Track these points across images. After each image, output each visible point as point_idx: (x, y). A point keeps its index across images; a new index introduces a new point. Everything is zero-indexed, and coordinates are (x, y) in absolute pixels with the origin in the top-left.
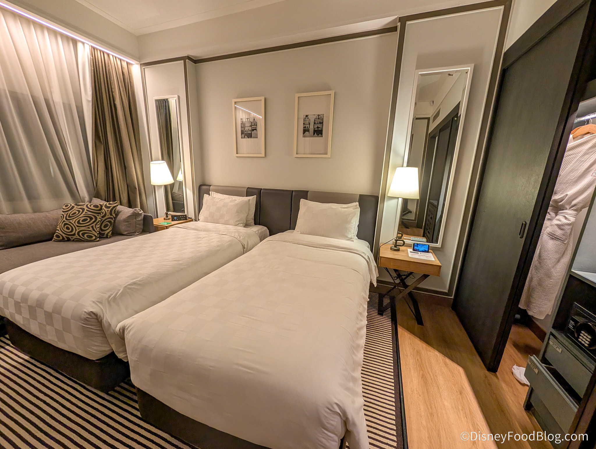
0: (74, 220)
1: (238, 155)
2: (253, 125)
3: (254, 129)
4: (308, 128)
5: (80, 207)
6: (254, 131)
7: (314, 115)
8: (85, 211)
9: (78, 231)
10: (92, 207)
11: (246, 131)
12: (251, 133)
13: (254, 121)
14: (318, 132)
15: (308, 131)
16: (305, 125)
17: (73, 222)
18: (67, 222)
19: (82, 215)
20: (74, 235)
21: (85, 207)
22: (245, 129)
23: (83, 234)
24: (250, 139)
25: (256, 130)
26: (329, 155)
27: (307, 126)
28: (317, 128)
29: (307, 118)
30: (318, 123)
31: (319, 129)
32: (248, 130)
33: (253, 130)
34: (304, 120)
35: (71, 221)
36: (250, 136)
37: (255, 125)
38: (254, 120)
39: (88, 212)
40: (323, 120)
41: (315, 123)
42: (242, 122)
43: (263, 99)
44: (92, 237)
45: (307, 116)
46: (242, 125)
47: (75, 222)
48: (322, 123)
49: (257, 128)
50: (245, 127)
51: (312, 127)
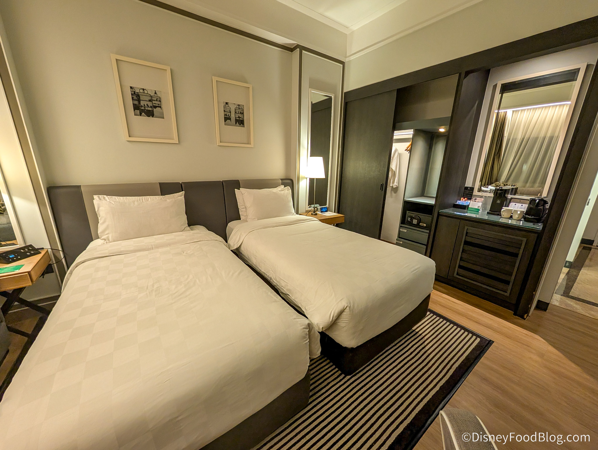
1: (132, 139)
2: (154, 100)
3: (157, 105)
4: (229, 116)
6: (158, 108)
7: (234, 104)
11: (142, 107)
12: (153, 111)
13: (156, 95)
14: (240, 122)
15: (230, 119)
16: (226, 113)
22: (139, 103)
24: (151, 118)
25: (160, 107)
26: (252, 146)
27: (228, 114)
28: (238, 117)
29: (227, 105)
30: (239, 113)
31: (241, 119)
32: (146, 106)
33: (155, 107)
34: (224, 107)
36: (150, 114)
37: (158, 100)
38: (156, 93)
40: (243, 110)
41: (236, 112)
42: (133, 93)
43: (168, 68)
45: (227, 103)
48: (243, 113)
49: (161, 105)
50: (139, 101)
51: (233, 116)
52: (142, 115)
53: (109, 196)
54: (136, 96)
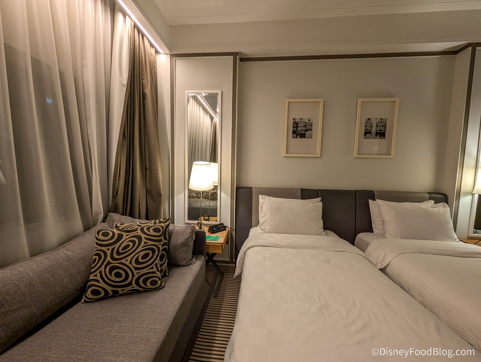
0: (129, 258)
1: (288, 155)
2: (308, 126)
3: (309, 129)
4: (370, 130)
5: (131, 234)
6: (309, 131)
7: (377, 118)
8: (144, 240)
9: (136, 276)
10: (152, 232)
11: (298, 131)
12: (305, 133)
13: (309, 122)
14: (381, 134)
15: (370, 133)
16: (366, 128)
17: (127, 263)
18: (115, 263)
19: (141, 247)
20: (130, 284)
21: (139, 233)
22: (297, 129)
23: (145, 281)
24: (303, 139)
25: (311, 130)
26: (392, 156)
27: (368, 128)
28: (379, 130)
29: (369, 121)
30: (381, 126)
31: (382, 132)
32: (301, 130)
33: (307, 130)
34: (366, 123)
35: (123, 261)
36: (303, 136)
37: (310, 125)
38: (309, 120)
39: (148, 241)
40: (386, 123)
41: (377, 126)
42: (294, 122)
43: (322, 101)
44: (156, 282)
45: (369, 119)
46: (295, 126)
47: (131, 262)
48: (385, 126)
49: (312, 128)
50: (297, 127)
51: (374, 130)
52: (297, 137)
53: (268, 197)
54: (296, 124)
